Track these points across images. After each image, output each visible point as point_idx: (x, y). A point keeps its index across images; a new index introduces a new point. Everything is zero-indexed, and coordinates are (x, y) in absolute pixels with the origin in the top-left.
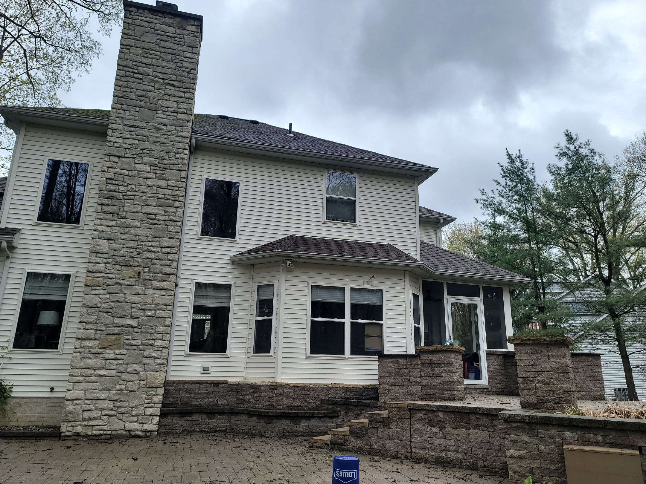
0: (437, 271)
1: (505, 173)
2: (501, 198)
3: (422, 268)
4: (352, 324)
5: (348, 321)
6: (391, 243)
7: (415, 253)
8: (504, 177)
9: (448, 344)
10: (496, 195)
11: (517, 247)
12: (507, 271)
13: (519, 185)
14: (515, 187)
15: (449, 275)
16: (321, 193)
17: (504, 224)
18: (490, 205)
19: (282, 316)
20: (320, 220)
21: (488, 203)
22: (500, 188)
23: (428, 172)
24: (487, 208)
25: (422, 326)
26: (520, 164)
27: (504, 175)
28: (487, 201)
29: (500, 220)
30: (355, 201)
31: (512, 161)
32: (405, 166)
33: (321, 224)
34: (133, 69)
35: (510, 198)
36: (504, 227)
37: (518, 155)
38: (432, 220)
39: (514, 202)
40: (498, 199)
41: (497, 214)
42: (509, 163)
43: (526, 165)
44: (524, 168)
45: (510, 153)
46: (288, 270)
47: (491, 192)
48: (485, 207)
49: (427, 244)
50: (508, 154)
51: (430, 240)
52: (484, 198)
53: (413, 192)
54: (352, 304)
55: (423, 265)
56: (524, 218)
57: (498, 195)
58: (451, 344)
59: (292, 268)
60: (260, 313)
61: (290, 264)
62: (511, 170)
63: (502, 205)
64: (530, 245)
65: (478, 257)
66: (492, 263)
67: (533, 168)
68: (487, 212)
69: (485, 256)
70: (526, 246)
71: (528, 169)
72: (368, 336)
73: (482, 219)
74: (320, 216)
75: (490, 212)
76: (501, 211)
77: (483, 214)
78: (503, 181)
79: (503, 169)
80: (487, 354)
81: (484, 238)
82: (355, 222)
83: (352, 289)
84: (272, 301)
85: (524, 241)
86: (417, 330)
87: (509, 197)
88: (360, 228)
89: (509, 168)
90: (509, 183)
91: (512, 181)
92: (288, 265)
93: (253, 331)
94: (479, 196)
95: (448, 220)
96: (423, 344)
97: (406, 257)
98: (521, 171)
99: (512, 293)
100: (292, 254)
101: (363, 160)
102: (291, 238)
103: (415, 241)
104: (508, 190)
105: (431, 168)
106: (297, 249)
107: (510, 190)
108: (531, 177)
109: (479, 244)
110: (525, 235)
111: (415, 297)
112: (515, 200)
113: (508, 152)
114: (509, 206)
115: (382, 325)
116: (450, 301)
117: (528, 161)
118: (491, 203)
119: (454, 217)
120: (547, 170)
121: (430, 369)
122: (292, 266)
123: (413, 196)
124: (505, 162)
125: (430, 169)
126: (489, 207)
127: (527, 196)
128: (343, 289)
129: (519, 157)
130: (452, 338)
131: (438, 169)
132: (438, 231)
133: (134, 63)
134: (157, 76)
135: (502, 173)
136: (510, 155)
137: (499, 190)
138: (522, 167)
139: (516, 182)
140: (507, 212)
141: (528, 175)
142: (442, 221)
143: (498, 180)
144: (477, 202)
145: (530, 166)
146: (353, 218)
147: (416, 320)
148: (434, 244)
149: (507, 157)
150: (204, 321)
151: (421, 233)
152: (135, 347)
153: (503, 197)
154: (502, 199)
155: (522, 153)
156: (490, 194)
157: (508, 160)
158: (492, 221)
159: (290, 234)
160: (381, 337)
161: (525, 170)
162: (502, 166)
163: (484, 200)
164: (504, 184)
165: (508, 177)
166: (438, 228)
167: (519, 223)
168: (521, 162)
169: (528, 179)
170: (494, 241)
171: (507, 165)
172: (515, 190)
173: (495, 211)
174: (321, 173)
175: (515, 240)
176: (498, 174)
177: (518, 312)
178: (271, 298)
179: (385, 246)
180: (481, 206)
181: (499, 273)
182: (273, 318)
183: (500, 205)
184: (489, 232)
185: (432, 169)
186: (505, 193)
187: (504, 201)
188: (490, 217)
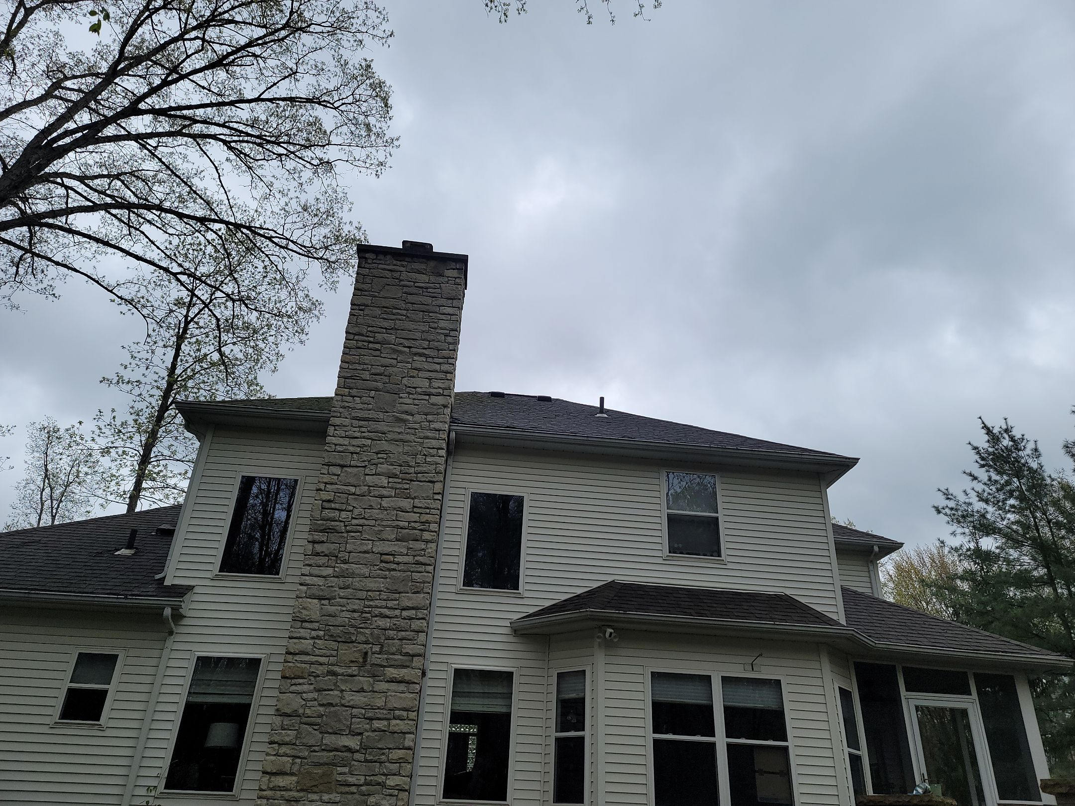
0: (879, 643)
1: (983, 459)
2: (982, 505)
3: (851, 639)
4: (730, 746)
5: (721, 740)
6: (788, 592)
7: (834, 609)
8: (982, 466)
9: (920, 791)
10: (974, 499)
11: (1030, 594)
12: (1018, 643)
13: (1015, 480)
14: (1008, 483)
15: (904, 653)
16: (657, 507)
17: (997, 551)
18: (963, 516)
19: (602, 730)
20: (659, 554)
21: (960, 513)
22: (979, 487)
23: (842, 465)
24: (959, 522)
25: (864, 752)
26: (1011, 443)
27: (982, 462)
28: (957, 510)
29: (988, 543)
30: (717, 518)
31: (994, 439)
32: (800, 456)
33: (660, 561)
34: (368, 336)
35: (1000, 504)
36: (997, 557)
37: (1004, 427)
38: (857, 548)
39: (1009, 511)
40: (978, 506)
41: (981, 534)
42: (988, 441)
43: (1023, 444)
44: (1019, 450)
45: (989, 425)
46: (608, 645)
47: (963, 494)
48: (955, 521)
49: (855, 592)
50: (985, 427)
51: (859, 585)
52: (952, 504)
53: (819, 501)
54: (727, 709)
55: (852, 632)
56: (1033, 539)
57: (977, 499)
58: (926, 791)
59: (616, 640)
60: (563, 726)
61: (611, 633)
62: (994, 454)
63: (989, 516)
64: (1055, 590)
65: (956, 613)
66: (985, 627)
67: (1036, 450)
68: (960, 530)
69: (969, 611)
70: (1047, 591)
71: (1028, 451)
72: (762, 772)
73: (956, 542)
74: (659, 547)
75: (967, 531)
76: (985, 528)
77: (954, 534)
78: (982, 474)
79: (978, 453)
81: (962, 578)
82: (719, 555)
83: (725, 680)
84: (582, 701)
85: (1041, 582)
86: (855, 761)
87: (998, 501)
88: (729, 566)
89: (991, 450)
90: (995, 477)
91: (1000, 473)
92: (607, 635)
93: (552, 759)
94: (942, 502)
95: (890, 547)
96: (870, 790)
97: (820, 618)
98: (1014, 455)
99: (1033, 685)
100: (615, 615)
101: (725, 450)
102: (611, 585)
103: (830, 588)
104: (994, 489)
105: (846, 458)
106: (622, 606)
107: (998, 490)
108: (1034, 465)
109: (954, 590)
110: (1042, 571)
111: (845, 695)
112: (1013, 506)
113: (983, 423)
114: (1003, 519)
115: (786, 748)
116: (913, 703)
117: (1025, 437)
118: (965, 513)
119: (899, 541)
120: (1063, 451)
122: (615, 637)
123: (820, 507)
124: (982, 441)
125: (844, 460)
126: (962, 520)
127: (1033, 498)
128: (708, 678)
129: (1007, 431)
130: (926, 777)
131: (859, 459)
132: (871, 568)
133: (369, 329)
134: (401, 344)
135: (979, 460)
136: (988, 429)
137: (977, 489)
138: (1016, 449)
139: (1008, 475)
140: (1000, 529)
141: (1030, 461)
142: (876, 549)
143: (973, 473)
144: (939, 512)
145: (1031, 446)
146: (715, 548)
147: (852, 740)
148: (867, 591)
149: (984, 431)
150: (466, 736)
151: (842, 572)
152: (354, 789)
153: (987, 501)
154: (985, 506)
155: (1010, 424)
156: (962, 498)
157: (986, 438)
158: (972, 546)
159: (610, 579)
161: (1021, 453)
162: (975, 448)
163: (952, 509)
164: (985, 479)
165: (990, 466)
166: (871, 562)
167: (1025, 549)
168: (1012, 439)
169: (1030, 469)
170: (981, 583)
171: (986, 445)
172: (1008, 488)
173: (974, 527)
174: (655, 475)
175: (1023, 580)
176: (971, 462)
177: (1052, 721)
178: (581, 695)
179: (778, 598)
180: (947, 519)
181: (1003, 647)
182: (587, 733)
183: (983, 516)
184: (968, 565)
185: (847, 460)
186: (989, 494)
187: (990, 509)
188: (968, 538)
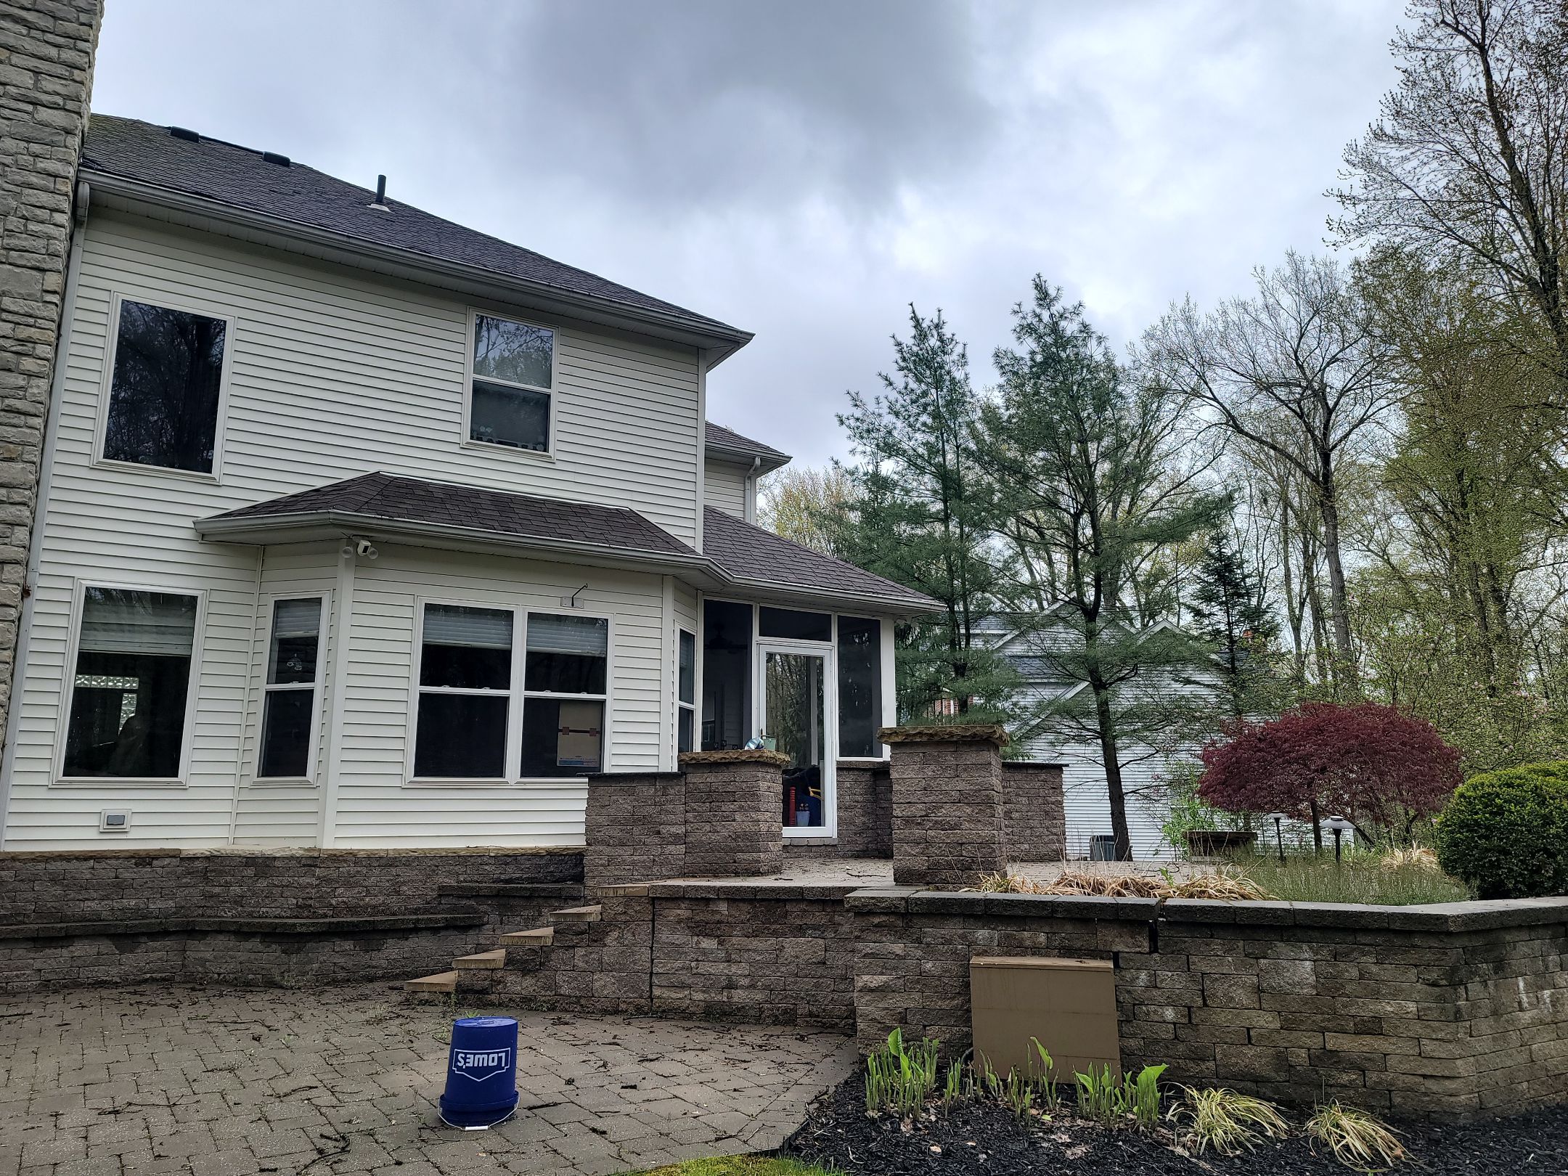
0: (738, 578)
1: (904, 359)
2: (892, 418)
3: (705, 571)
4: (529, 702)
5: (517, 693)
6: (635, 507)
7: (690, 533)
8: (902, 369)
9: (753, 747)
10: (884, 410)
11: (919, 532)
12: (892, 583)
13: (933, 391)
14: (925, 394)
15: (764, 590)
16: (459, 368)
17: (896, 477)
18: (868, 431)
19: (341, 680)
20: (455, 439)
21: (865, 427)
22: (893, 395)
23: (731, 340)
24: (862, 437)
25: (698, 706)
26: (938, 343)
27: (903, 364)
28: (863, 421)
29: (889, 467)
30: (549, 396)
31: (921, 335)
32: (677, 320)
33: (456, 449)
35: (912, 419)
36: (895, 484)
37: (936, 321)
38: (736, 459)
39: (919, 430)
40: (888, 419)
41: (883, 454)
42: (914, 337)
43: (951, 346)
44: (945, 353)
45: (920, 316)
46: (361, 564)
47: (874, 401)
48: (858, 435)
49: (722, 515)
50: (915, 318)
51: (729, 504)
52: (858, 413)
53: (693, 387)
54: (531, 656)
55: (706, 563)
56: (937, 466)
57: (888, 410)
58: (759, 747)
59: (374, 557)
60: (281, 674)
61: (366, 548)
62: (917, 355)
63: (895, 433)
64: (947, 527)
65: (838, 550)
66: (865, 566)
67: (963, 356)
68: (861, 448)
69: (851, 547)
70: (939, 528)
71: (954, 357)
72: (567, 731)
73: (849, 462)
74: (456, 428)
75: (868, 449)
76: (889, 448)
77: (853, 452)
78: (899, 379)
79: (901, 351)
80: (838, 769)
81: (852, 508)
82: (546, 450)
83: (532, 617)
84: (312, 643)
85: (935, 517)
86: (686, 716)
87: (910, 416)
88: (559, 466)
89: (915, 349)
90: (913, 385)
91: (919, 381)
92: (360, 550)
93: (258, 720)
94: (847, 410)
95: (774, 461)
96: (697, 747)
97: (670, 542)
98: (939, 359)
99: (901, 635)
100: (375, 522)
101: (572, 295)
102: (373, 479)
103: (691, 505)
104: (908, 401)
105: (737, 331)
106: (389, 509)
107: (913, 402)
108: (959, 375)
109: (840, 521)
110: (939, 506)
111: (686, 638)
112: (924, 424)
113: (914, 312)
114: (910, 439)
115: (603, 703)
116: (765, 650)
117: (955, 337)
118: (871, 427)
119: (786, 454)
120: (992, 360)
121: (708, 805)
122: (373, 553)
123: (693, 396)
124: (907, 335)
125: (735, 333)
126: (865, 435)
127: (947, 417)
128: (509, 615)
129: (937, 326)
130: (764, 733)
131: (754, 335)
132: (748, 486)
135: (900, 361)
136: (917, 321)
137: (891, 398)
138: (943, 351)
139: (927, 384)
140: (905, 451)
141: (953, 369)
142: (758, 461)
143: (889, 376)
144: (842, 422)
145: (959, 349)
146: (541, 439)
147: (686, 692)
148: (739, 515)
149: (912, 323)
150: (119, 693)
151: (709, 488)
153: (897, 414)
154: (895, 420)
155: (943, 318)
156: (871, 407)
157: (913, 332)
158: (871, 469)
159: (372, 469)
160: (599, 732)
161: (946, 358)
162: (899, 344)
163: (858, 419)
164: (901, 386)
165: (910, 370)
166: (749, 478)
167: (927, 478)
168: (942, 340)
169: (953, 380)
170: (872, 515)
171: (911, 342)
172: (923, 400)
173: (877, 445)
174: (461, 317)
175: (918, 515)
177: (913, 676)
178: (313, 633)
179: (619, 513)
180: (849, 432)
181: (876, 587)
182: (318, 686)
183: (890, 433)
184: (863, 493)
185: (739, 335)
186: (903, 406)
187: (899, 424)
188: (866, 460)
